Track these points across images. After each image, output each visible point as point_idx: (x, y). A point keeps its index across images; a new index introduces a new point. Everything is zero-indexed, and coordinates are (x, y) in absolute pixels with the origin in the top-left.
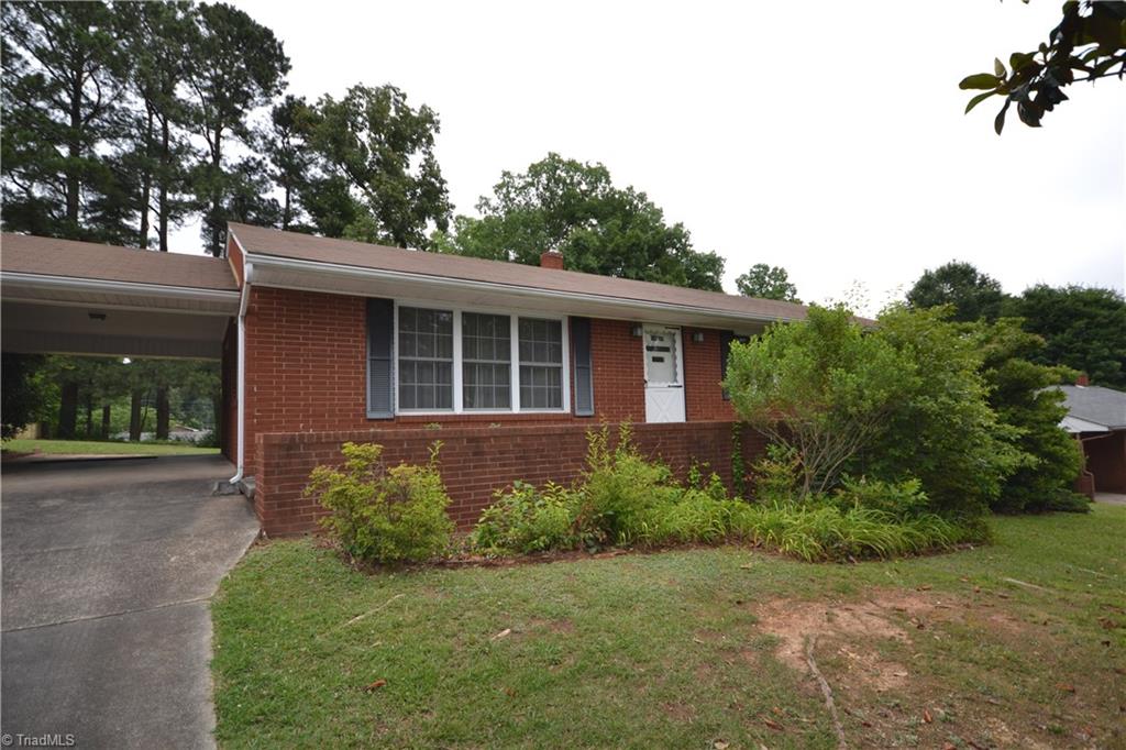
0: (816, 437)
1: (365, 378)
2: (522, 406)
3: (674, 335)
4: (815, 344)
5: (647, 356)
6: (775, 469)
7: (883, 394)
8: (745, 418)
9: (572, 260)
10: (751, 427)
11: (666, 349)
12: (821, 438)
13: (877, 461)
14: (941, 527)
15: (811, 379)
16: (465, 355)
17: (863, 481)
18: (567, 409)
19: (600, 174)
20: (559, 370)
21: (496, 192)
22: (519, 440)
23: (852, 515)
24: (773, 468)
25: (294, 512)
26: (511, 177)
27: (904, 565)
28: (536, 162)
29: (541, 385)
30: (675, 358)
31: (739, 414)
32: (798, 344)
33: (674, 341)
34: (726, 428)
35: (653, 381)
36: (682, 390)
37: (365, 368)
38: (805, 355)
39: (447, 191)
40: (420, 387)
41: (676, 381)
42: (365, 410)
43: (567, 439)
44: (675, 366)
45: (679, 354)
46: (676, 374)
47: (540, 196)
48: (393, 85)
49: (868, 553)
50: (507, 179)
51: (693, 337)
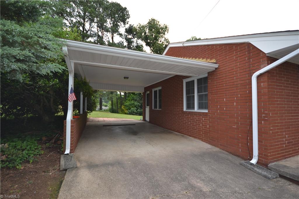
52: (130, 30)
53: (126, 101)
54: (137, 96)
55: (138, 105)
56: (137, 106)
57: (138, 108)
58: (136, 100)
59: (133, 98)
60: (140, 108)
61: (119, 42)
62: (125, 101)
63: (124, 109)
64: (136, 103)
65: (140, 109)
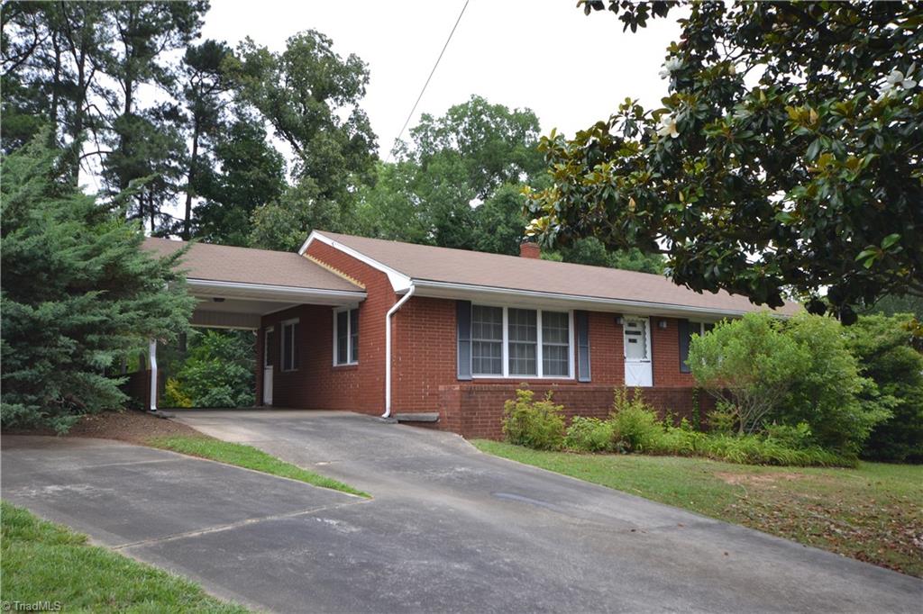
0: (747, 398)
1: (456, 353)
2: (544, 374)
3: (644, 322)
4: (747, 338)
5: (626, 338)
6: (721, 416)
7: (788, 371)
8: (702, 385)
9: (502, 218)
10: (705, 392)
11: (638, 333)
12: (751, 400)
13: (786, 415)
14: (820, 454)
15: (745, 360)
16: (510, 338)
17: (774, 424)
18: (572, 376)
19: (528, 121)
20: (566, 349)
21: (413, 135)
22: (572, 394)
23: (766, 442)
24: (721, 415)
25: (472, 426)
26: (431, 120)
27: (796, 469)
28: (458, 103)
29: (557, 360)
30: (645, 340)
31: (697, 383)
32: (737, 337)
33: (645, 327)
34: (689, 391)
35: (630, 357)
36: (650, 364)
37: (456, 346)
38: (742, 345)
39: (377, 146)
40: (493, 360)
41: (646, 357)
42: (456, 374)
43: (597, 394)
44: (645, 346)
45: (648, 336)
46: (646, 352)
47: (461, 142)
48: (319, 32)
49: (774, 462)
50: (425, 122)
51: (658, 324)
52: (208, 58)
53: (188, 361)
54: (238, 340)
55: (242, 377)
56: (236, 380)
57: (238, 387)
58: (230, 358)
59: (218, 346)
60: (248, 389)
61: (156, 107)
62: (182, 358)
63: (178, 395)
64: (232, 369)
65: (247, 394)
